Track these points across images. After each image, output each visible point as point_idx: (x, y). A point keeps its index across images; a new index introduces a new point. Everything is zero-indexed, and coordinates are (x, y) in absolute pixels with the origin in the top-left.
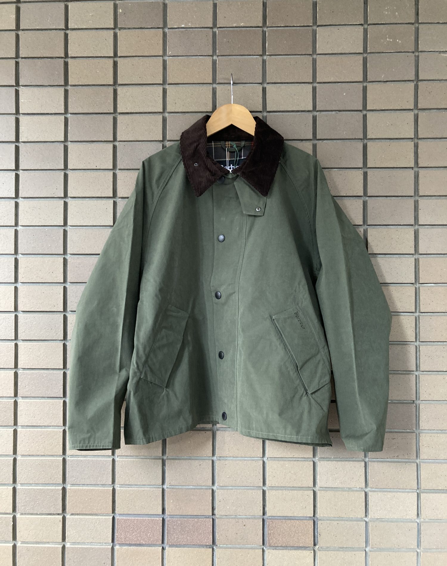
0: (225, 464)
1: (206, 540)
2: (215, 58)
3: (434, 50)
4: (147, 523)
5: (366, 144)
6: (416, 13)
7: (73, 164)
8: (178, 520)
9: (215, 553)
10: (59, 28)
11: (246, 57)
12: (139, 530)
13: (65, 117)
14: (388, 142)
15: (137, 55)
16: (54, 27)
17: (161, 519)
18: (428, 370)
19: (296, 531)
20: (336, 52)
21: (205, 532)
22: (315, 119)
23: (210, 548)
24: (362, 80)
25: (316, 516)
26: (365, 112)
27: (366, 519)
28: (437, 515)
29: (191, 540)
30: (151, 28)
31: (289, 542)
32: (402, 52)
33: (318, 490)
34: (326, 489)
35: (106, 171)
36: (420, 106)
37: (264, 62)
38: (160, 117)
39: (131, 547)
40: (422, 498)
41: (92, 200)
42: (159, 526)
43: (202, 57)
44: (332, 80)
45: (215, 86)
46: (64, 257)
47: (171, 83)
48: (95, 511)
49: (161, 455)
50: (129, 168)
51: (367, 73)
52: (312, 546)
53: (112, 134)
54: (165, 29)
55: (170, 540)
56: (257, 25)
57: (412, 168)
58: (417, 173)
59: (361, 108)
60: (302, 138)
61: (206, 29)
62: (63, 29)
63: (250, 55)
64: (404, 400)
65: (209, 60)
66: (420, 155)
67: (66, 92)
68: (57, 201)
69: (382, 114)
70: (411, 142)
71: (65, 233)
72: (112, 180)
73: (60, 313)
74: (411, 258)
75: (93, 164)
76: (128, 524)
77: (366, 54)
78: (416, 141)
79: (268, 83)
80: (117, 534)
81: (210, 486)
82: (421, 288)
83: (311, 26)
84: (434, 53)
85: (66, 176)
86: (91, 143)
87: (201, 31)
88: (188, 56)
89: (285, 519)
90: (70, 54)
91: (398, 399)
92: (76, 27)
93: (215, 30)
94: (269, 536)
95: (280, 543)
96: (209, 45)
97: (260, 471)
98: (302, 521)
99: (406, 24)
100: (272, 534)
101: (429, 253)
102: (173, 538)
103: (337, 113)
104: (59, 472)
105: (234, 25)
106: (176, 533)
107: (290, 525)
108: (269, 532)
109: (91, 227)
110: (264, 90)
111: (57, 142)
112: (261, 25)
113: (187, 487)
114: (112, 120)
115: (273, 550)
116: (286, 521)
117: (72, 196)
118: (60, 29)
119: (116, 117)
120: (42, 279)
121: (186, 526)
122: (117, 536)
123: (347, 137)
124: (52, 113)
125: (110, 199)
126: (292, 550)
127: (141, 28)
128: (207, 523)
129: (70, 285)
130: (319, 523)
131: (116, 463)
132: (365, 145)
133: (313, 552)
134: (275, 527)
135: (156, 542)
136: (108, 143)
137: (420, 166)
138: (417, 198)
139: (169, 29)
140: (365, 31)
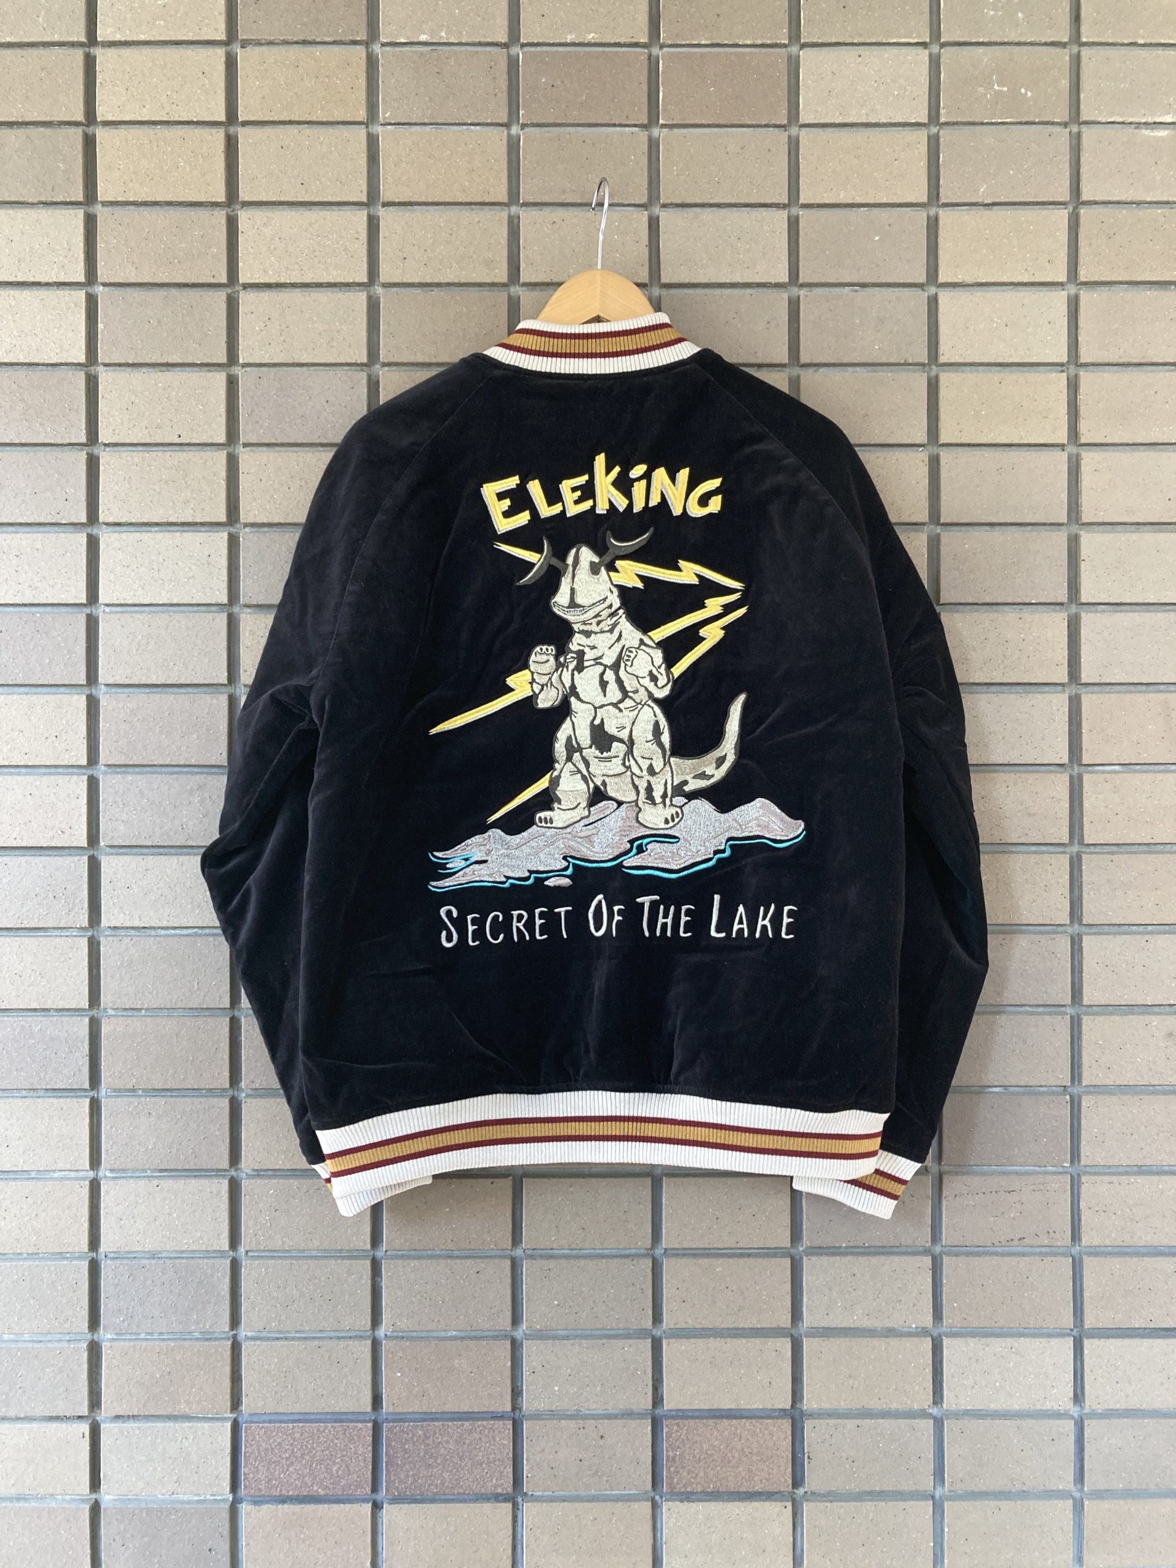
0: (546, 1268)
1: (494, 1481)
2: (515, 130)
3: (1120, 120)
4: (331, 1437)
5: (937, 378)
6: (1074, 16)
7: (114, 430)
8: (418, 1426)
9: (520, 1516)
10: (70, 39)
11: (603, 129)
12: (307, 1457)
13: (87, 293)
14: (995, 375)
15: (293, 119)
16: (56, 38)
17: (370, 1425)
18: (1103, 1003)
19: (743, 1450)
20: (854, 121)
21: (491, 1457)
22: (794, 308)
23: (506, 1500)
24: (925, 199)
25: (798, 1406)
26: (933, 290)
27: (934, 1411)
28: (1127, 1396)
29: (454, 1481)
30: (334, 43)
31: (724, 1478)
32: (1034, 123)
33: (806, 1337)
34: (827, 1333)
35: (209, 448)
36: (1084, 275)
37: (653, 145)
38: (362, 297)
39: (286, 1506)
40: (1086, 1352)
41: (169, 531)
42: (363, 1445)
43: (478, 128)
44: (843, 197)
45: (514, 209)
46: (89, 692)
47: (390, 200)
48: (183, 1408)
49: (368, 1246)
50: (273, 441)
51: (938, 180)
52: (786, 1489)
53: (224, 345)
54: (375, 47)
55: (393, 1482)
56: (633, 40)
57: (1062, 446)
58: (1074, 459)
59: (922, 279)
60: (759, 361)
61: (489, 49)
62: (80, 45)
63: (615, 125)
64: (1041, 1086)
65: (498, 139)
66: (1083, 410)
67: (90, 222)
68: (68, 535)
69: (979, 294)
70: (1059, 374)
71: (92, 626)
72: (224, 474)
73: (80, 852)
74: (1059, 695)
75: (169, 429)
76: (275, 1441)
77: (935, 126)
78: (1072, 369)
79: (664, 206)
80: (247, 1471)
81: (506, 1331)
82: (1086, 777)
83: (785, 46)
84: (1121, 126)
85: (93, 465)
86: (164, 369)
87: (477, 52)
88: (437, 124)
89: (715, 1417)
90: (103, 112)
91: (1022, 1083)
92: (118, 37)
93: (515, 50)
94: (669, 1464)
95: (699, 1483)
96: (500, 95)
97: (643, 1286)
98: (761, 1420)
99: (1045, 44)
100: (677, 1459)
101: (1108, 681)
102: (402, 1477)
103: (856, 291)
104: (78, 1300)
105: (570, 38)
106: (410, 1463)
107: (726, 1433)
108: (670, 1453)
109: (165, 608)
110: (654, 225)
111: (66, 364)
112: (644, 39)
113: (443, 1334)
114: (224, 306)
115: (682, 1502)
116: (716, 1424)
117: (111, 520)
118: (73, 45)
119: (236, 296)
120: (26, 757)
121: (439, 1443)
122: (245, 1474)
123: (884, 360)
124: (50, 281)
125: (221, 529)
126: (735, 1500)
127: (304, 42)
128: (496, 1432)
129: (105, 773)
130: (808, 1425)
131: (243, 1270)
132: (934, 381)
133: (789, 1505)
134: (688, 1439)
135: (356, 1490)
136: (212, 368)
137: (1083, 441)
138: (1074, 528)
139: (383, 45)
140: (935, 64)
